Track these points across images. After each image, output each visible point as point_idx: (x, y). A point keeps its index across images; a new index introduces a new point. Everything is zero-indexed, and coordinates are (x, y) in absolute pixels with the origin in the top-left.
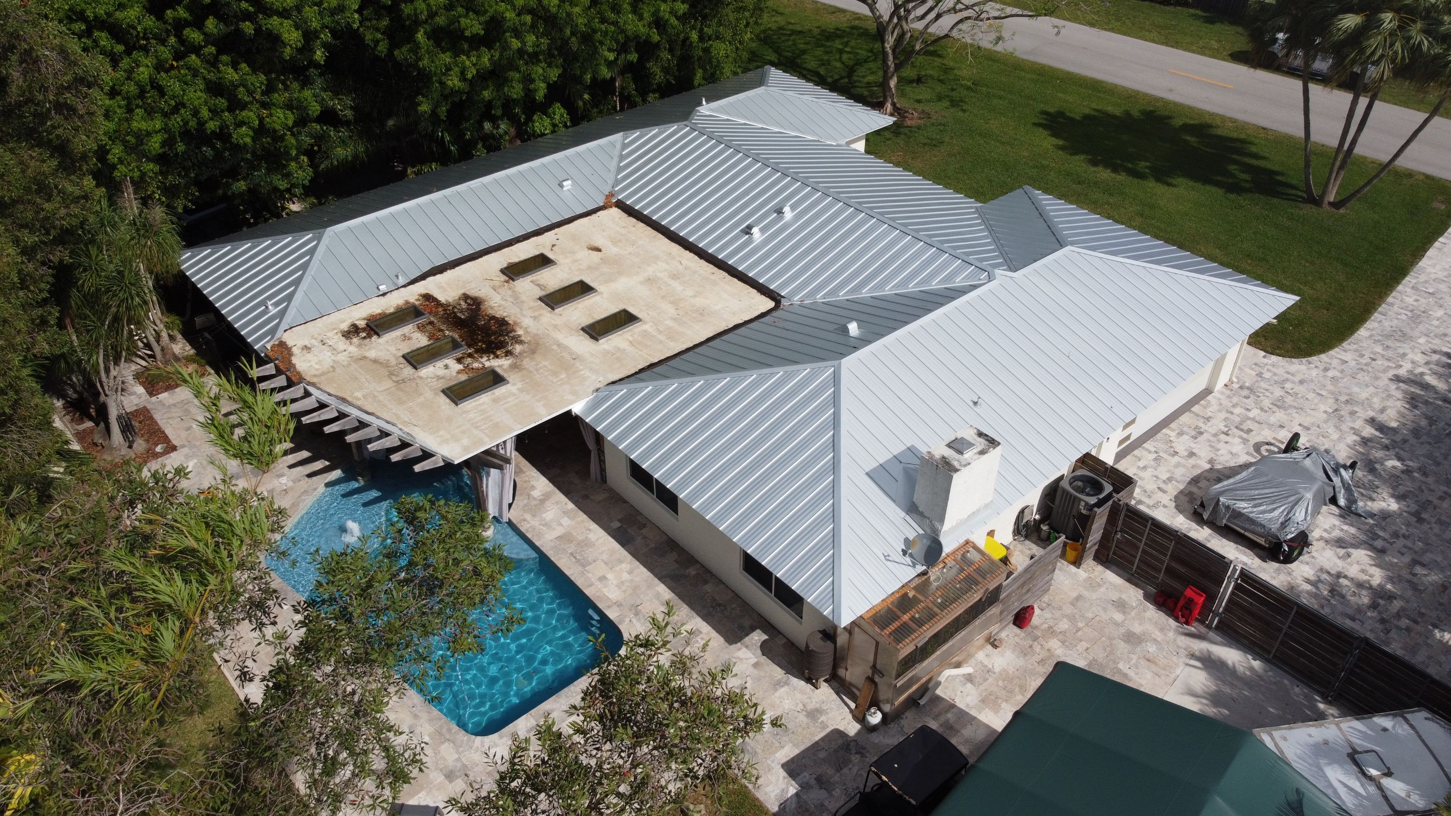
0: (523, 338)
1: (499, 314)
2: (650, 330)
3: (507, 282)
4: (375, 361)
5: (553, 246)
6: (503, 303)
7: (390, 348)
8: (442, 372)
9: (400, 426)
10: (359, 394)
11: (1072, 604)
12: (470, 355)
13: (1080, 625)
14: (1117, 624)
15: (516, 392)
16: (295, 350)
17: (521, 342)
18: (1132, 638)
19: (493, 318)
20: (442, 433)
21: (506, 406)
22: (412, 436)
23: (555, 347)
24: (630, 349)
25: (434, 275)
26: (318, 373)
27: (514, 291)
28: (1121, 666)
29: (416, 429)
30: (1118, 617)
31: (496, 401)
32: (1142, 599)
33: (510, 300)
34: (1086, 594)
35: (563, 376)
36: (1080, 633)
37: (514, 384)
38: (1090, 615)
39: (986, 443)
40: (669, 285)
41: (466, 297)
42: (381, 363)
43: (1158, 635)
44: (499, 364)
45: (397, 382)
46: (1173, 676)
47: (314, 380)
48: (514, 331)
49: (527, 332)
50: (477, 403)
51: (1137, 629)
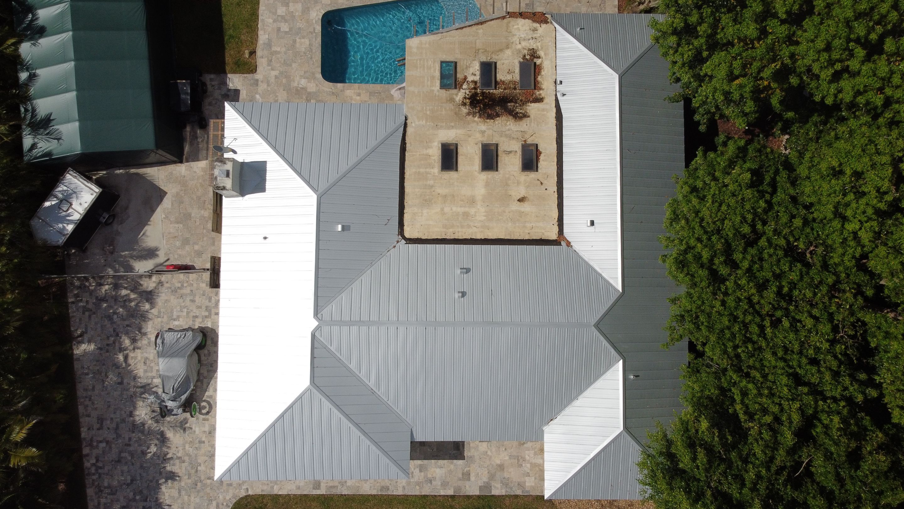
0: (471, 117)
1: (498, 120)
2: (432, 170)
3: (525, 141)
4: (501, 50)
5: (542, 183)
6: (507, 128)
7: (507, 61)
8: (471, 70)
9: (444, 34)
10: (481, 31)
11: (213, 238)
12: (475, 88)
13: (205, 231)
14: (194, 243)
15: (433, 88)
16: (536, 25)
17: (468, 114)
18: (186, 242)
19: (498, 115)
20: (427, 45)
21: (426, 79)
22: (434, 34)
23: (452, 124)
24: (425, 152)
25: (556, 113)
26: (510, 25)
27: (513, 138)
28: (181, 225)
29: (438, 38)
30: (196, 247)
31: (433, 78)
32: (195, 265)
33: (507, 132)
34: (213, 248)
35: (428, 112)
36: (202, 227)
37: (438, 91)
38: (205, 239)
39: (219, 185)
40: (461, 207)
41: (525, 116)
42: (498, 51)
43: (180, 252)
44: (460, 95)
45: (478, 50)
46: (165, 238)
47: (505, 21)
48: (480, 117)
49: (474, 121)
50: (437, 70)
51: (187, 248)
